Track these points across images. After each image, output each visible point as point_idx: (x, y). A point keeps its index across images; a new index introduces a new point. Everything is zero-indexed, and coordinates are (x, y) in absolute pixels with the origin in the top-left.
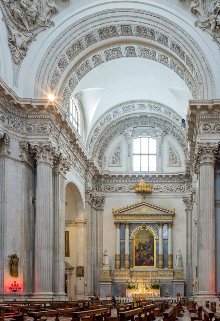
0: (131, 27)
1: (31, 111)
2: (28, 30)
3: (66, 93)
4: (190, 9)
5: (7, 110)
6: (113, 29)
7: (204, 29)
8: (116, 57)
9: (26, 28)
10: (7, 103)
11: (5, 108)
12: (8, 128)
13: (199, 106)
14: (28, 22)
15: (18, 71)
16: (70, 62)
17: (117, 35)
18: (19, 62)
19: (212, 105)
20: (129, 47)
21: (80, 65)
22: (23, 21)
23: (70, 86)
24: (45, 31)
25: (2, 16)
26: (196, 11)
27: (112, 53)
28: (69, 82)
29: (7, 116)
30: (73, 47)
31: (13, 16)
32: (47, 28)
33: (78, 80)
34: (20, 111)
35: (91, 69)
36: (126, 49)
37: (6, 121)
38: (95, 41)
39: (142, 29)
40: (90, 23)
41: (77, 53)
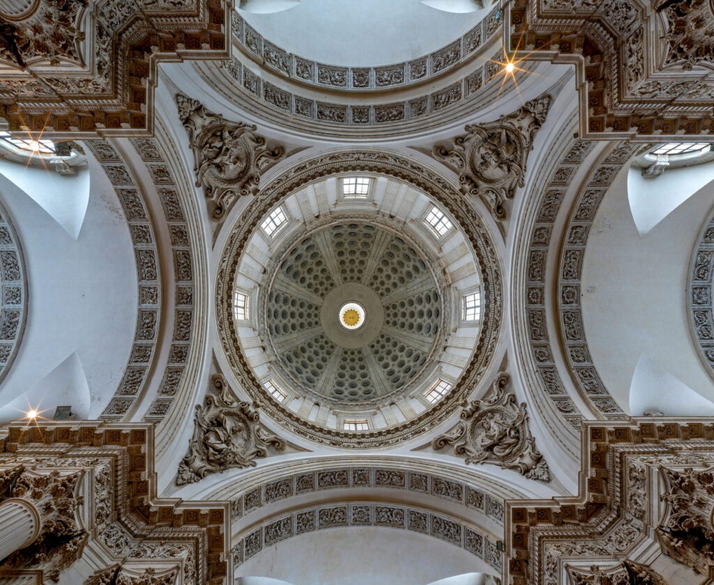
0: (354, 120)
1: (569, 34)
2: (504, 131)
3: (491, 27)
4: (267, 141)
5: (615, 49)
6: (380, 118)
7: (241, 125)
8: (387, 68)
9: (506, 133)
10: (605, 63)
11: (618, 53)
12: (643, 11)
13: (206, 49)
14: (500, 138)
15: (553, 87)
16: (462, 81)
17: (377, 108)
18: (543, 98)
19: (179, 51)
20: (362, 86)
21: (448, 68)
22: (505, 141)
23: (479, 36)
24: (483, 122)
25: (530, 152)
26: (257, 142)
27: (391, 78)
28: (478, 45)
29: (626, 35)
30: (447, 102)
31: (516, 148)
32: (478, 125)
33: (462, 43)
34: (593, 35)
35: (433, 55)
36: (367, 83)
37: (635, 26)
38: (412, 103)
39: (336, 118)
40: (412, 127)
41: (445, 91)
